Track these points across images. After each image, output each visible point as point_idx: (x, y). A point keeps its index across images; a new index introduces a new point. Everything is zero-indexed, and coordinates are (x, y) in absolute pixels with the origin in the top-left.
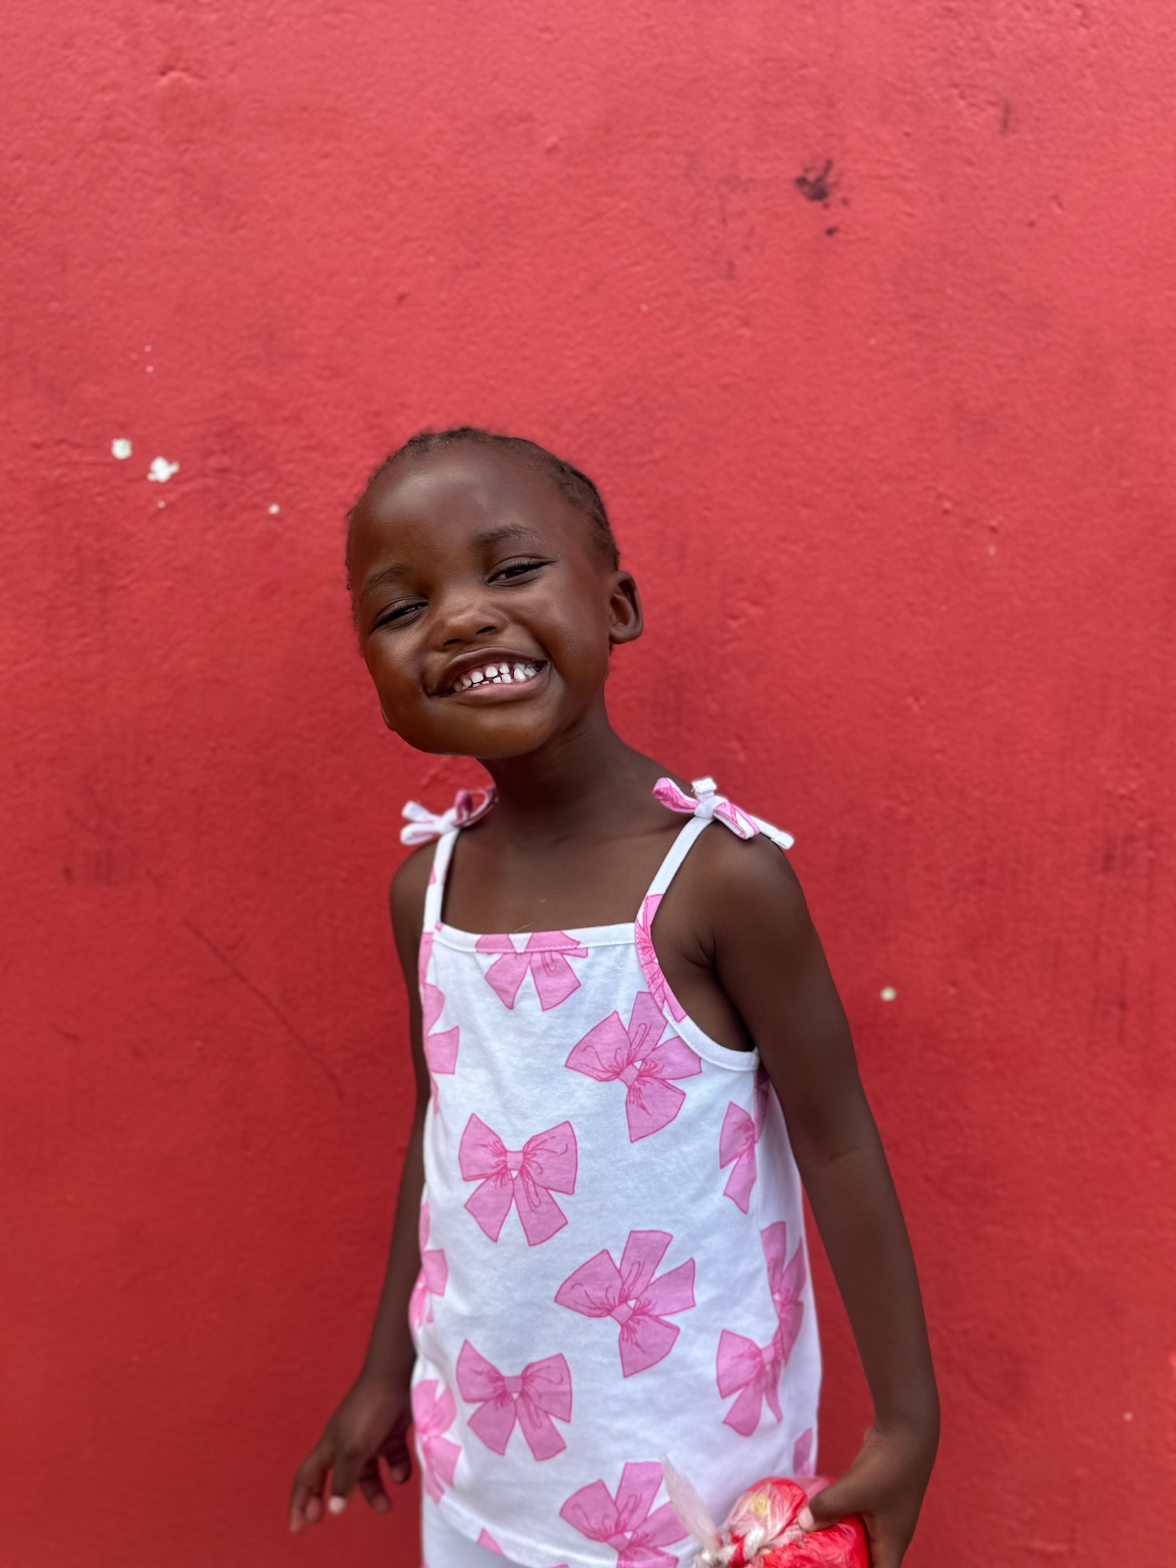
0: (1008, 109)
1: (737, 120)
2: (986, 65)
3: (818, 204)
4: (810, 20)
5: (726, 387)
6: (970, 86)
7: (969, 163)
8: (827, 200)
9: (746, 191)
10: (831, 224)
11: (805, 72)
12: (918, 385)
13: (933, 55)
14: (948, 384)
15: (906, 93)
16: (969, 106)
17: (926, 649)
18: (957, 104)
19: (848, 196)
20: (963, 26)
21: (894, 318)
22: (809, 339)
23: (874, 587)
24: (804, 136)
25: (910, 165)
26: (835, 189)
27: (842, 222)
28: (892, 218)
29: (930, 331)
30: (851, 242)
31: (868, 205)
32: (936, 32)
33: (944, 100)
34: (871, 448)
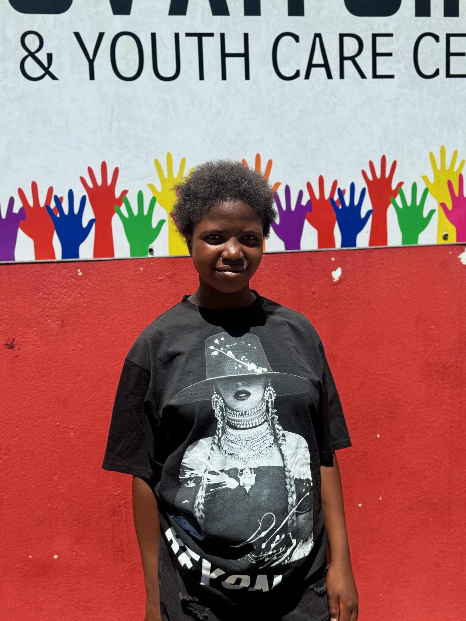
0: (63, 321)
2: (55, 310)
3: (12, 350)
4: (4, 303)
6: (51, 316)
7: (53, 336)
8: (14, 349)
10: (16, 355)
11: (4, 317)
12: (46, 393)
13: (41, 309)
14: (54, 392)
15: (34, 320)
16: (52, 321)
17: (56, 462)
18: (48, 321)
19: (20, 347)
20: (47, 301)
21: (37, 377)
22: (13, 384)
23: (40, 447)
24: (6, 333)
25: (37, 338)
26: (16, 346)
27: (19, 354)
28: (33, 352)
29: (48, 379)
30: (22, 359)
31: (26, 349)
32: (40, 304)
33: (45, 320)
34: (34, 411)
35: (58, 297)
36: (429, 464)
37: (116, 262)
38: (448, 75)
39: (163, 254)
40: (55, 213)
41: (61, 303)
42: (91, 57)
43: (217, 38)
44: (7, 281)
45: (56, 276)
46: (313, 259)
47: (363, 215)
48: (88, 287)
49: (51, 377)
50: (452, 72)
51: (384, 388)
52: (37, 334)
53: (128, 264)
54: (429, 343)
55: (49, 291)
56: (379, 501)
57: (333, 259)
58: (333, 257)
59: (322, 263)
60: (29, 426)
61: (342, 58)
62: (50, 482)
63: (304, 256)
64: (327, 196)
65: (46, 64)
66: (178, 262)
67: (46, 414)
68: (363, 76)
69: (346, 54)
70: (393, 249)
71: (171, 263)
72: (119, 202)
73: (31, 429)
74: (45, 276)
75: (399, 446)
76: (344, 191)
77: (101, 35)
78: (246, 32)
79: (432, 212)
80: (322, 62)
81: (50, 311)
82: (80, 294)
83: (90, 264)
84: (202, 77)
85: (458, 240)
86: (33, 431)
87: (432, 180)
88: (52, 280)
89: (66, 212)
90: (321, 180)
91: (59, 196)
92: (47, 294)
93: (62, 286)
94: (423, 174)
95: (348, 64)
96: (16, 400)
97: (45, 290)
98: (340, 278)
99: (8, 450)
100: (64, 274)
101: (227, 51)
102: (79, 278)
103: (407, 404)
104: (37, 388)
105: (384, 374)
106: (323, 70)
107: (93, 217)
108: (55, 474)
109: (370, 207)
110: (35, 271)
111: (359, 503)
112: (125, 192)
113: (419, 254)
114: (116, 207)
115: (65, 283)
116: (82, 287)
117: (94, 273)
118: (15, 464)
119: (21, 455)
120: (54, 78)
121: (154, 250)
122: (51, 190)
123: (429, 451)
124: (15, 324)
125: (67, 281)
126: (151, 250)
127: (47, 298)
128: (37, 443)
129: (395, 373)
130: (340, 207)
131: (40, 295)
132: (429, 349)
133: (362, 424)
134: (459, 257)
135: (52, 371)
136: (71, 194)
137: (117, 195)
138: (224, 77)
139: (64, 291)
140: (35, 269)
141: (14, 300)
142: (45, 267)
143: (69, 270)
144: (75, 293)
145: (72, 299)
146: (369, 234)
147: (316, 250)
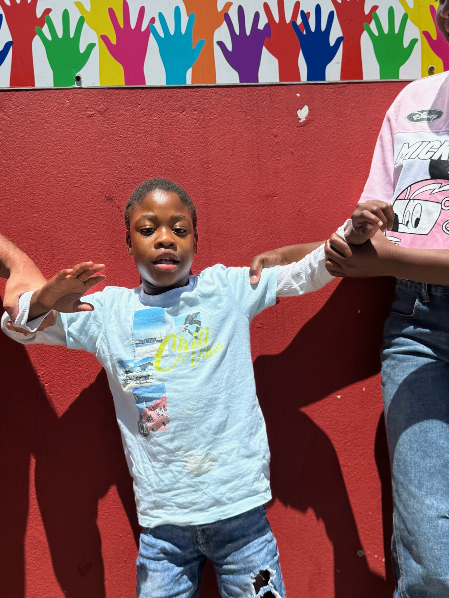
37: (36, 93)
39: (93, 84)
46: (274, 95)
47: (332, 43)
48: (3, 122)
53: (51, 95)
56: (363, 392)
57: (298, 95)
58: (298, 92)
59: (284, 100)
63: (262, 90)
64: (288, 19)
66: (111, 95)
70: (369, 85)
71: (103, 95)
72: (41, 22)
76: (309, 13)
79: (414, 42)
83: (6, 94)
90: (281, 1)
98: (306, 118)
107: (10, 38)
109: (340, 33)
111: (339, 395)
112: (47, 11)
114: (37, 28)
117: (11, 105)
121: (82, 80)
126: (78, 79)
130: (304, 33)
137: (39, 13)
146: (340, 65)
147: (277, 83)
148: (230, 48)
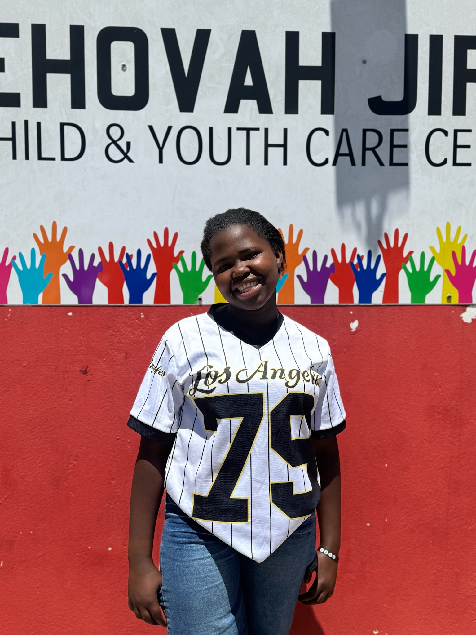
0: (127, 354)
1: (66, 359)
2: (121, 345)
3: (85, 375)
4: (82, 338)
5: (66, 414)
6: (118, 350)
7: (119, 365)
8: (87, 374)
9: (69, 373)
10: (88, 379)
11: (81, 348)
12: (110, 412)
13: (110, 344)
14: (117, 412)
15: (104, 352)
16: (118, 354)
17: (115, 469)
18: (115, 353)
19: (92, 373)
20: (116, 337)
21: (104, 398)
22: (85, 403)
23: (103, 456)
24: (82, 361)
25: (105, 367)
26: (89, 372)
27: (91, 379)
28: (102, 377)
29: (112, 400)
30: (93, 383)
31: (96, 375)
32: (110, 339)
33: (112, 353)
34: (100, 426)
35: (124, 334)
36: (430, 493)
37: (172, 308)
38: (455, 164)
39: (210, 303)
40: (126, 267)
41: (126, 339)
42: (161, 145)
43: (262, 132)
44: (85, 320)
45: (123, 318)
46: (335, 312)
47: (378, 277)
48: (148, 327)
49: (115, 399)
50: (458, 161)
51: (392, 425)
52: (106, 363)
53: (181, 310)
54: (433, 388)
55: (117, 329)
56: (385, 522)
57: (351, 313)
58: (352, 311)
59: (342, 316)
60: (95, 438)
61: (365, 149)
62: (109, 485)
63: (327, 309)
64: (348, 260)
65: (125, 151)
67: (109, 429)
68: (381, 164)
69: (368, 146)
70: (403, 307)
72: (177, 260)
73: (97, 440)
74: (115, 317)
75: (404, 476)
76: (363, 256)
77: (170, 128)
78: (286, 127)
79: (438, 277)
80: (347, 152)
81: (117, 345)
82: (141, 332)
83: (151, 308)
84: (248, 163)
85: (460, 301)
86: (98, 443)
87: (438, 250)
88: (120, 320)
89: (135, 266)
90: (343, 247)
91: (130, 254)
92: (115, 332)
93: (128, 325)
94: (430, 245)
95: (369, 154)
96: (86, 416)
97: (114, 328)
98: (356, 329)
99: (77, 456)
100: (130, 316)
101: (270, 142)
102: (141, 320)
103: (412, 440)
104: (103, 407)
105: (393, 413)
106: (348, 158)
107: (155, 271)
108: (113, 479)
109: (384, 271)
110: (108, 313)
111: (368, 523)
112: (182, 252)
113: (426, 312)
114: (174, 264)
115: (130, 323)
116: (143, 327)
117: (154, 316)
118: (82, 469)
119: (87, 461)
120: (131, 161)
121: (202, 299)
122: (124, 249)
123: (430, 481)
124: (89, 355)
125: (132, 322)
126: (200, 299)
127: (115, 335)
128: (101, 452)
129: (402, 412)
130: (359, 270)
131: (110, 332)
132: (433, 393)
133: (372, 454)
134: (461, 316)
135: (116, 394)
136: (139, 252)
137: (176, 254)
138: (266, 163)
139: (129, 330)
140: (107, 311)
141: (90, 335)
142: (115, 310)
143: (134, 313)
144: (137, 332)
145: (135, 336)
146: (382, 293)
147: (337, 305)
148: (305, 279)
